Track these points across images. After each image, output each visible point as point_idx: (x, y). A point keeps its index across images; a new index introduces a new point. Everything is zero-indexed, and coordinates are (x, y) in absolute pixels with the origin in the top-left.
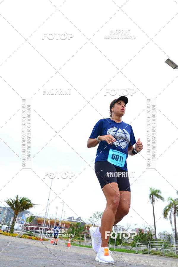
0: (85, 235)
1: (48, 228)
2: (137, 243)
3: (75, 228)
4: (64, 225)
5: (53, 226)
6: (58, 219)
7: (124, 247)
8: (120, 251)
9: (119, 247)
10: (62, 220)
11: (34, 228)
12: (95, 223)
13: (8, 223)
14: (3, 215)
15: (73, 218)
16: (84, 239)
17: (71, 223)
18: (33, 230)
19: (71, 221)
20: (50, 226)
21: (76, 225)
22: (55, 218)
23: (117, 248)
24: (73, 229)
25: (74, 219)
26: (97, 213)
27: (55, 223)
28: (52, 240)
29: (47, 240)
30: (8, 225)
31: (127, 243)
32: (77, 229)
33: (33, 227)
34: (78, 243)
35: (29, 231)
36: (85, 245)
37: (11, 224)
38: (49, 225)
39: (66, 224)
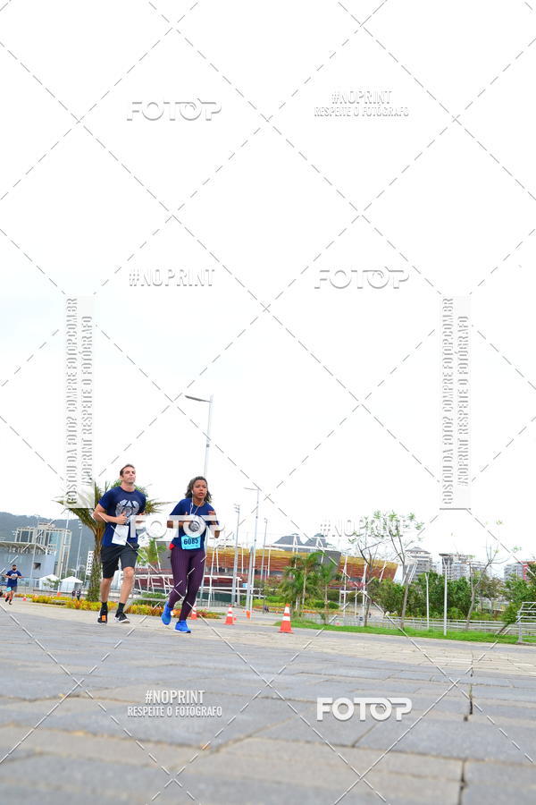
0: (341, 592)
1: (216, 577)
2: (520, 611)
3: (304, 572)
4: (266, 564)
5: (229, 569)
6: (244, 547)
7: (477, 626)
8: (465, 639)
9: (459, 625)
10: (259, 546)
11: (166, 579)
12: (373, 551)
13: (78, 568)
14: (59, 545)
15: (295, 539)
16: (340, 604)
17: (289, 556)
18: (165, 586)
19: (289, 550)
20: (221, 571)
21: (307, 561)
22: (232, 543)
23: (452, 630)
24: (298, 577)
25: (300, 543)
26: (377, 516)
27: (236, 558)
28: (229, 615)
29: (215, 616)
30: (81, 575)
31: (488, 611)
32: (312, 574)
33: (163, 576)
34: (319, 621)
35: (150, 590)
36: (342, 624)
37: (88, 573)
38: (215, 568)
39: (272, 558)
